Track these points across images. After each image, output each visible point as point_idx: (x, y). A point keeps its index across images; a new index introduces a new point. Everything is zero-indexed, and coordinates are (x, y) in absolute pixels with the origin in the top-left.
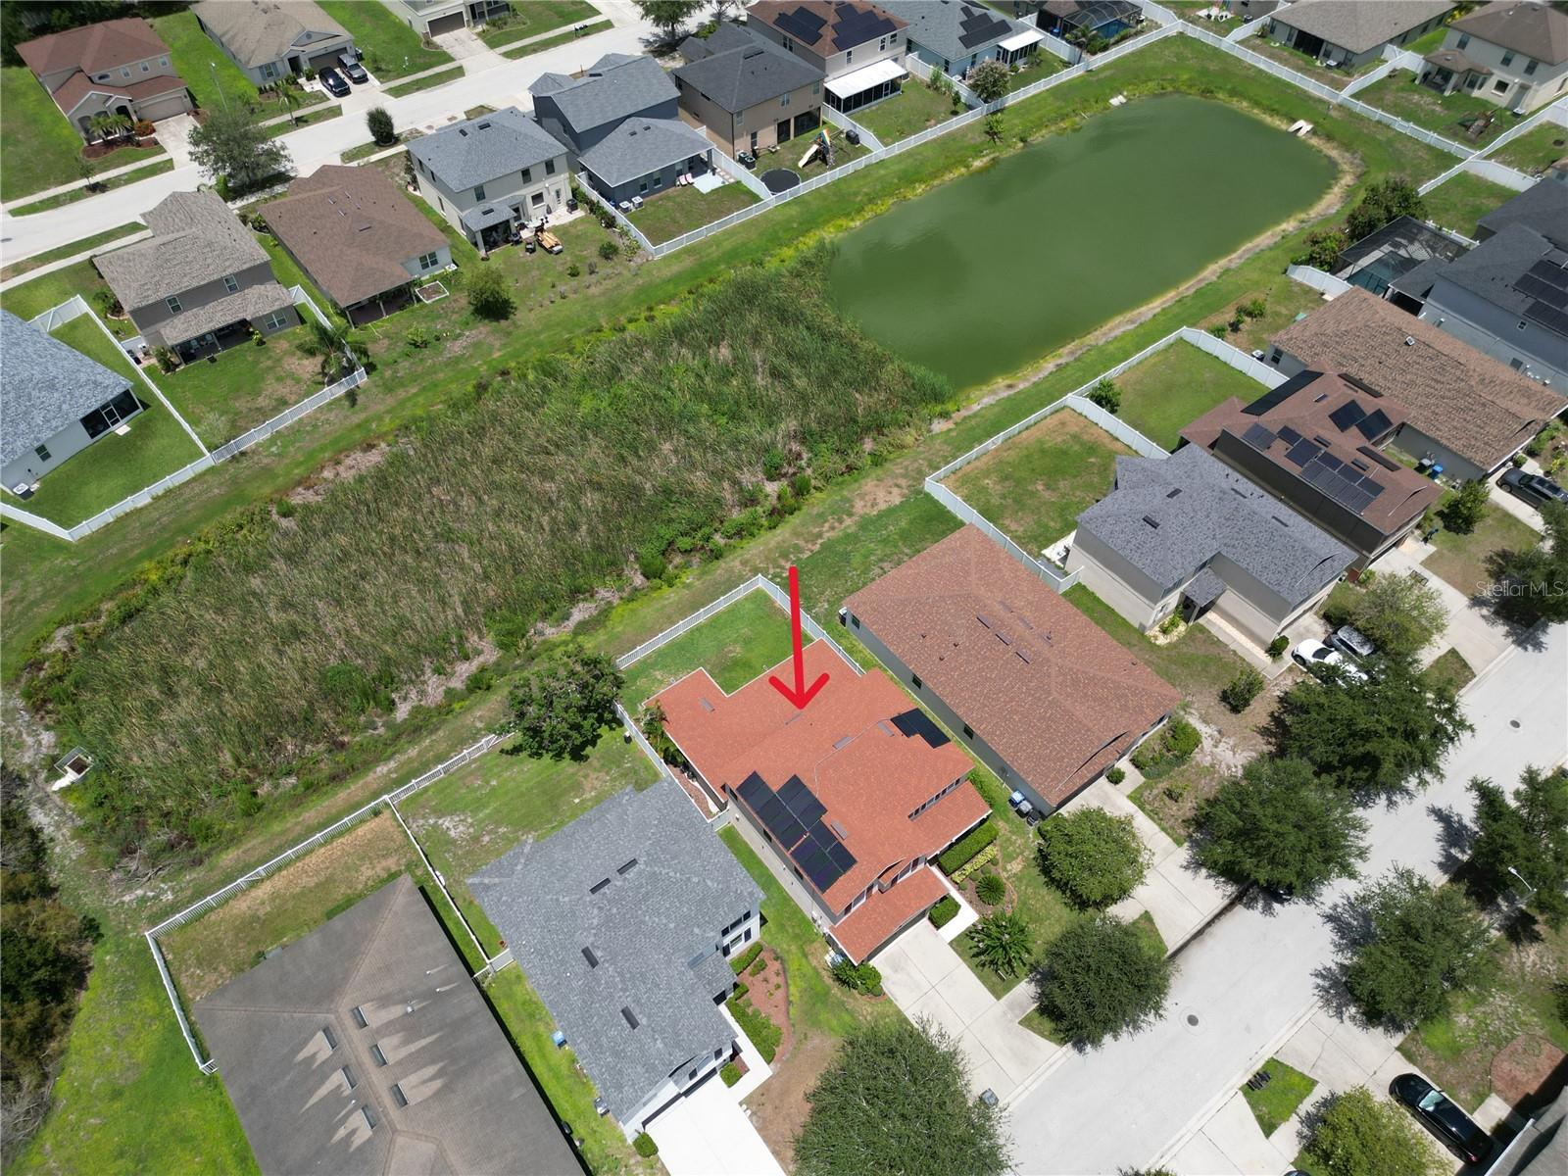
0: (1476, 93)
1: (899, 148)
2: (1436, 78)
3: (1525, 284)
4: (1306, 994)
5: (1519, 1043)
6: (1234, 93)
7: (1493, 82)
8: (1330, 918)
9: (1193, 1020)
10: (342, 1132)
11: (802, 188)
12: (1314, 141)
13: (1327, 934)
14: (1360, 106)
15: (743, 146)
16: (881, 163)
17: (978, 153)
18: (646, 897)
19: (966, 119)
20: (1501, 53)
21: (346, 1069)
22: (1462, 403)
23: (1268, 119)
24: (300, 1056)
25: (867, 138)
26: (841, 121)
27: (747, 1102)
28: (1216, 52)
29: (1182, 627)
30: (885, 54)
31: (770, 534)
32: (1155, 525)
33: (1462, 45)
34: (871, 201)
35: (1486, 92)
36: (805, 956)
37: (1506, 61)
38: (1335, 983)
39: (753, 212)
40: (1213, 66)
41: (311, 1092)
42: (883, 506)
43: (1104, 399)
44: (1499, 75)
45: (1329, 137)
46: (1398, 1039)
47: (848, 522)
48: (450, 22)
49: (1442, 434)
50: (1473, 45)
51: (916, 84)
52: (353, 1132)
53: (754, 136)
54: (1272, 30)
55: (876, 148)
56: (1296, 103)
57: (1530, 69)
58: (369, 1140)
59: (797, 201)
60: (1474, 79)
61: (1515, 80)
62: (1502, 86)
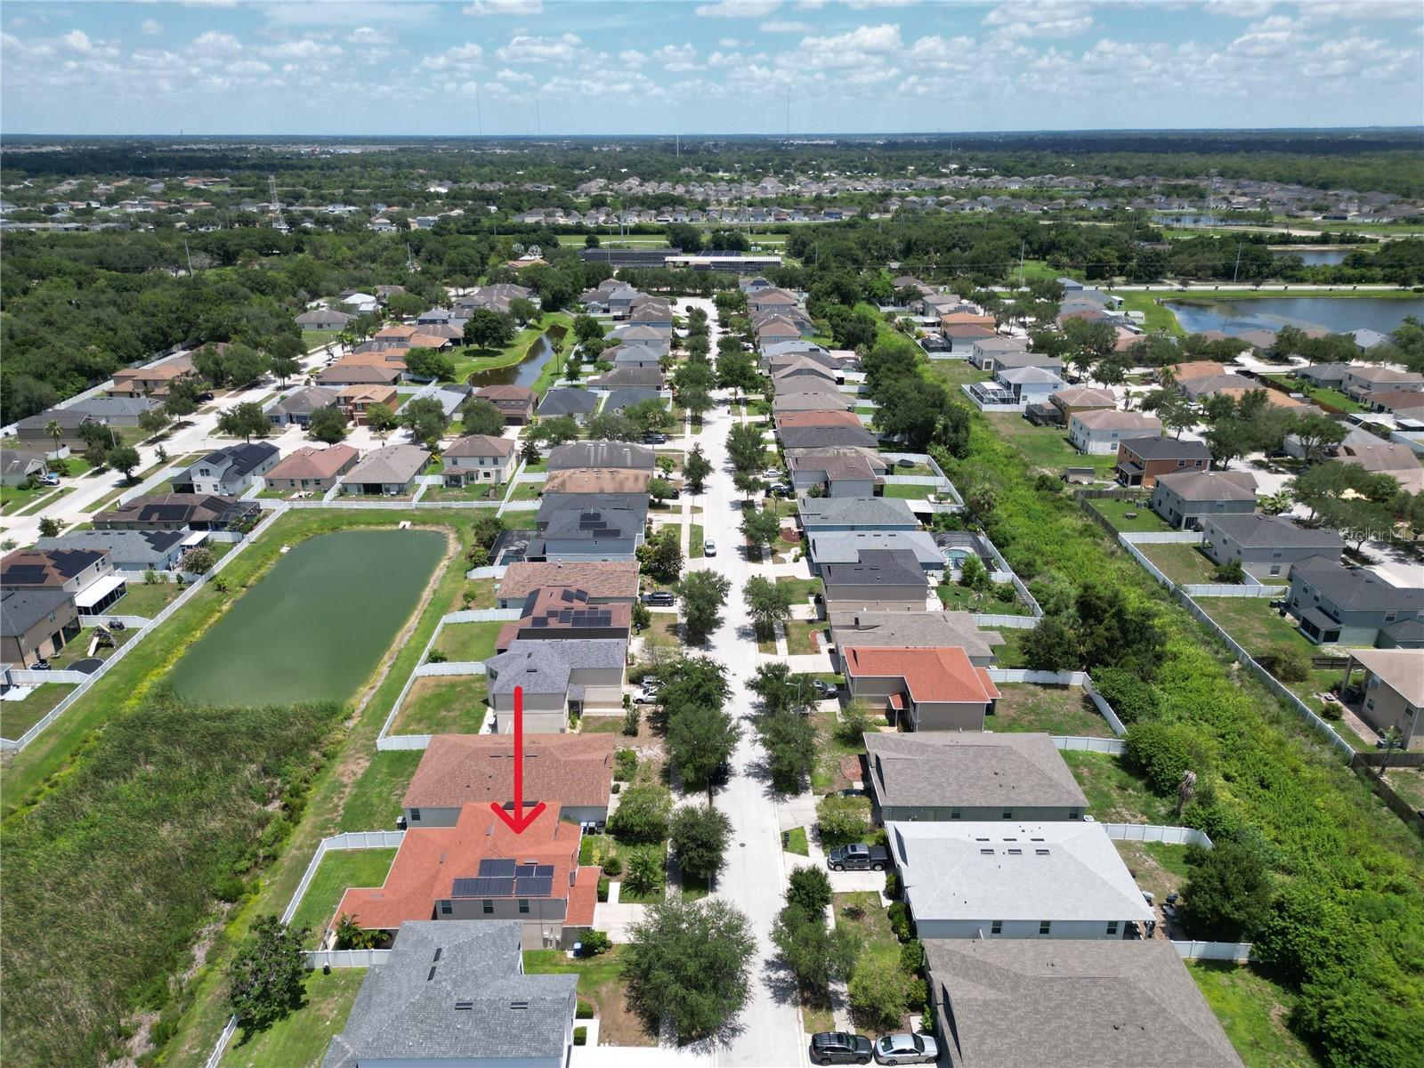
0: (477, 482)
1: (161, 618)
2: (453, 481)
3: (583, 526)
4: (768, 805)
5: (843, 762)
6: (351, 524)
7: (481, 475)
8: (748, 775)
9: (742, 845)
11: (108, 664)
12: (417, 528)
13: (753, 781)
14: (427, 505)
15: (31, 659)
16: (154, 631)
17: (220, 603)
18: (464, 959)
19: (191, 592)
20: (477, 460)
22: (602, 578)
23: (382, 528)
25: (129, 621)
26: (102, 621)
27: (601, 1041)
28: (322, 511)
29: (579, 722)
30: (101, 574)
31: (300, 827)
32: (535, 671)
33: (455, 463)
34: (168, 652)
35: (481, 480)
36: (557, 965)
37: (482, 463)
38: (773, 794)
39: (71, 700)
40: (327, 516)
42: (362, 771)
43: (435, 658)
44: (482, 470)
45: (424, 523)
46: (811, 791)
47: (347, 790)
49: (607, 593)
50: (459, 460)
51: (136, 586)
53: (37, 650)
54: (346, 490)
55: (142, 625)
56: (394, 517)
57: (495, 462)
59: (109, 673)
60: (471, 476)
61: (492, 470)
62: (487, 475)
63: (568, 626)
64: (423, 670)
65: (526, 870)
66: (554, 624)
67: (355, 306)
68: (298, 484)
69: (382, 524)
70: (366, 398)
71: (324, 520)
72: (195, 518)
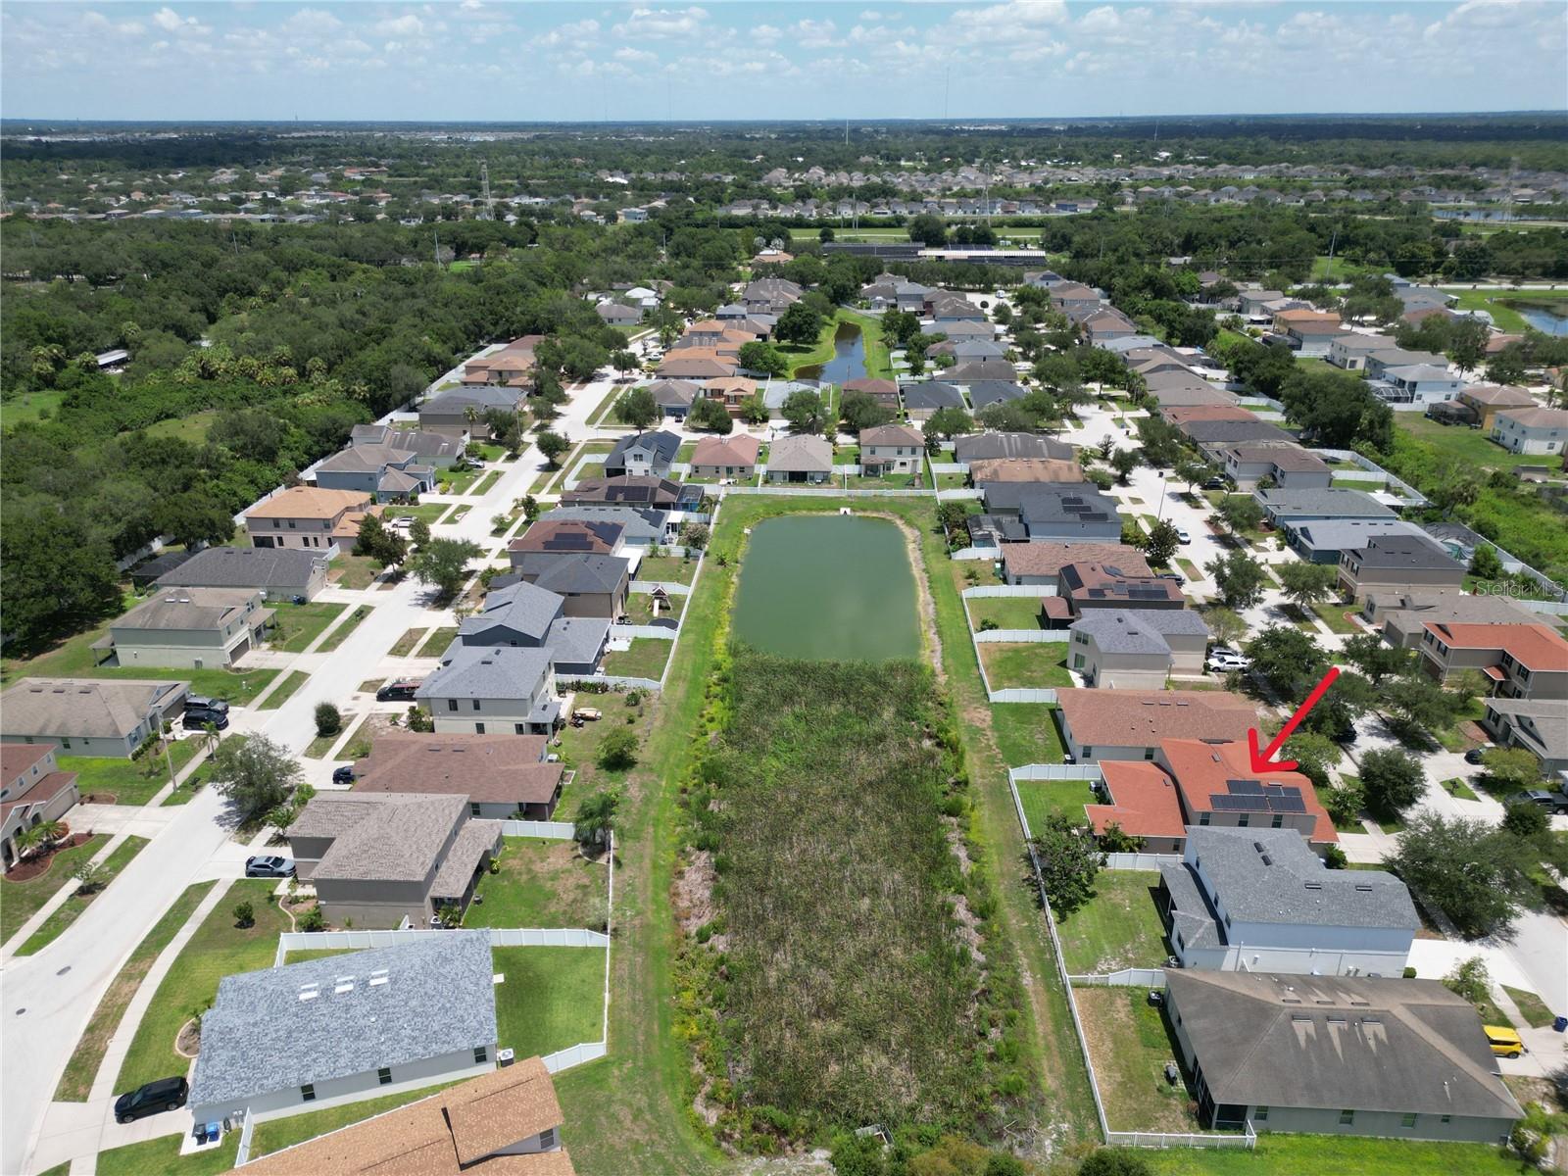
0: (894, 472)
1: (694, 585)
2: (871, 471)
3: (1067, 510)
5: (1461, 727)
6: (792, 509)
7: (898, 464)
10: (1372, 1043)
11: (681, 622)
12: (860, 514)
15: (615, 616)
16: (695, 597)
17: (729, 575)
20: (895, 450)
21: (1329, 1019)
23: (826, 514)
24: (1303, 1043)
25: (670, 588)
28: (762, 496)
31: (969, 760)
32: (1136, 634)
33: (873, 452)
34: (717, 615)
35: (897, 470)
37: (900, 453)
38: (1408, 751)
41: (1333, 1049)
42: (989, 718)
43: (993, 625)
44: (899, 459)
45: (864, 510)
46: (1445, 750)
47: (988, 733)
48: (243, 647)
50: (878, 450)
52: (1375, 1036)
53: (617, 609)
54: (772, 477)
55: (683, 592)
56: (833, 504)
57: (914, 452)
59: (687, 630)
60: (888, 466)
61: (908, 460)
62: (903, 464)
63: (1127, 598)
64: (983, 635)
65: (1273, 790)
66: (1110, 596)
67: (638, 300)
68: (723, 471)
69: (824, 510)
70: (739, 390)
71: (768, 506)
72: (658, 499)
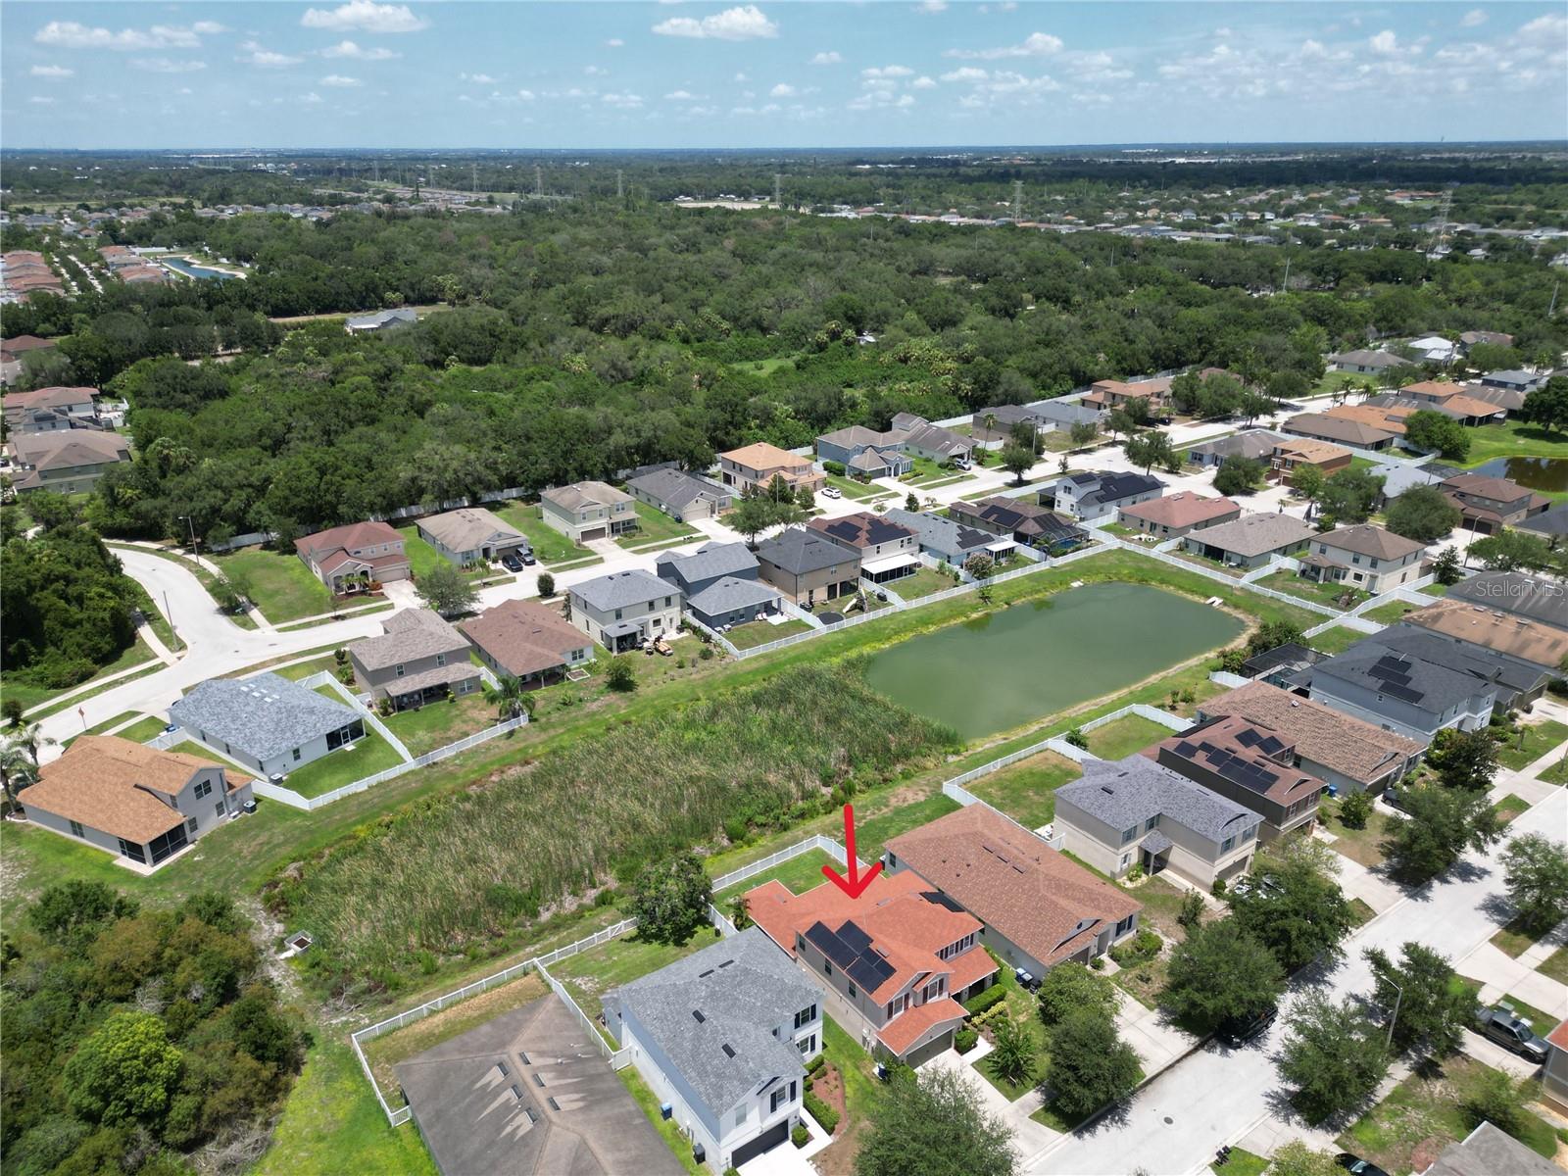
0: (1342, 582)
1: (915, 603)
2: (1310, 573)
3: (1375, 671)
4: (1260, 1109)
5: (1434, 1140)
6: (1162, 581)
7: (1351, 574)
8: (1274, 1060)
9: (1168, 1121)
10: (509, 1129)
11: (846, 623)
12: (1225, 609)
13: (1273, 1068)
14: (1256, 588)
15: (804, 598)
16: (903, 612)
17: (975, 609)
18: (740, 984)
19: (963, 590)
20: (1351, 556)
21: (514, 1087)
22: (1339, 741)
23: (1189, 597)
24: (478, 1085)
25: (893, 597)
26: (876, 588)
27: (813, 1159)
28: (1147, 559)
29: (1144, 878)
30: (904, 550)
31: (825, 817)
32: (1110, 792)
33: (1323, 551)
34: (896, 633)
35: (1349, 581)
36: (858, 1068)
37: (1356, 560)
38: (1282, 1101)
39: (809, 636)
40: (1145, 566)
41: (485, 1107)
42: (912, 802)
43: (1075, 740)
44: (1354, 570)
45: (1236, 607)
46: (1337, 1135)
47: (885, 810)
48: (598, 533)
49: (1329, 761)
50: (1329, 551)
51: (928, 571)
52: (518, 1127)
53: (811, 592)
54: (1187, 546)
55: (897, 602)
56: (1208, 588)
57: (1374, 565)
58: (531, 1131)
59: (842, 631)
60: (1337, 573)
61: (1366, 573)
62: (1358, 577)
63: (1214, 769)
64: (1059, 745)
65: (873, 956)
66: (1200, 759)
67: (1423, 351)
68: (1147, 526)
69: (1193, 592)
70: (1300, 455)
71: (1140, 569)
